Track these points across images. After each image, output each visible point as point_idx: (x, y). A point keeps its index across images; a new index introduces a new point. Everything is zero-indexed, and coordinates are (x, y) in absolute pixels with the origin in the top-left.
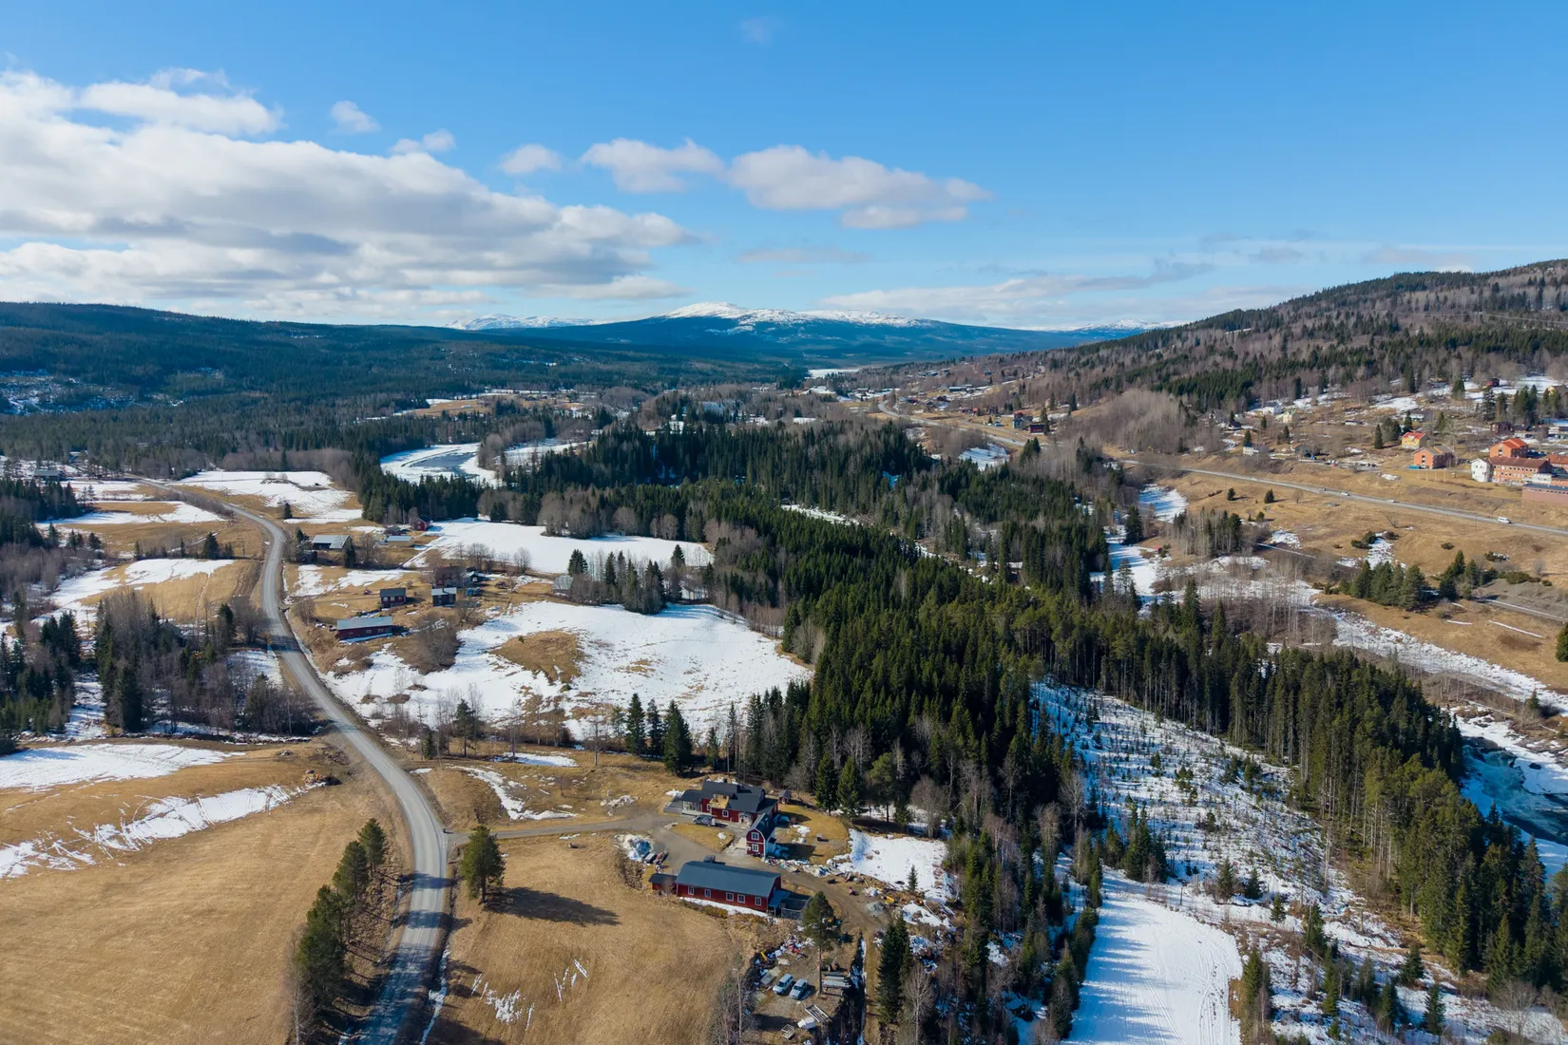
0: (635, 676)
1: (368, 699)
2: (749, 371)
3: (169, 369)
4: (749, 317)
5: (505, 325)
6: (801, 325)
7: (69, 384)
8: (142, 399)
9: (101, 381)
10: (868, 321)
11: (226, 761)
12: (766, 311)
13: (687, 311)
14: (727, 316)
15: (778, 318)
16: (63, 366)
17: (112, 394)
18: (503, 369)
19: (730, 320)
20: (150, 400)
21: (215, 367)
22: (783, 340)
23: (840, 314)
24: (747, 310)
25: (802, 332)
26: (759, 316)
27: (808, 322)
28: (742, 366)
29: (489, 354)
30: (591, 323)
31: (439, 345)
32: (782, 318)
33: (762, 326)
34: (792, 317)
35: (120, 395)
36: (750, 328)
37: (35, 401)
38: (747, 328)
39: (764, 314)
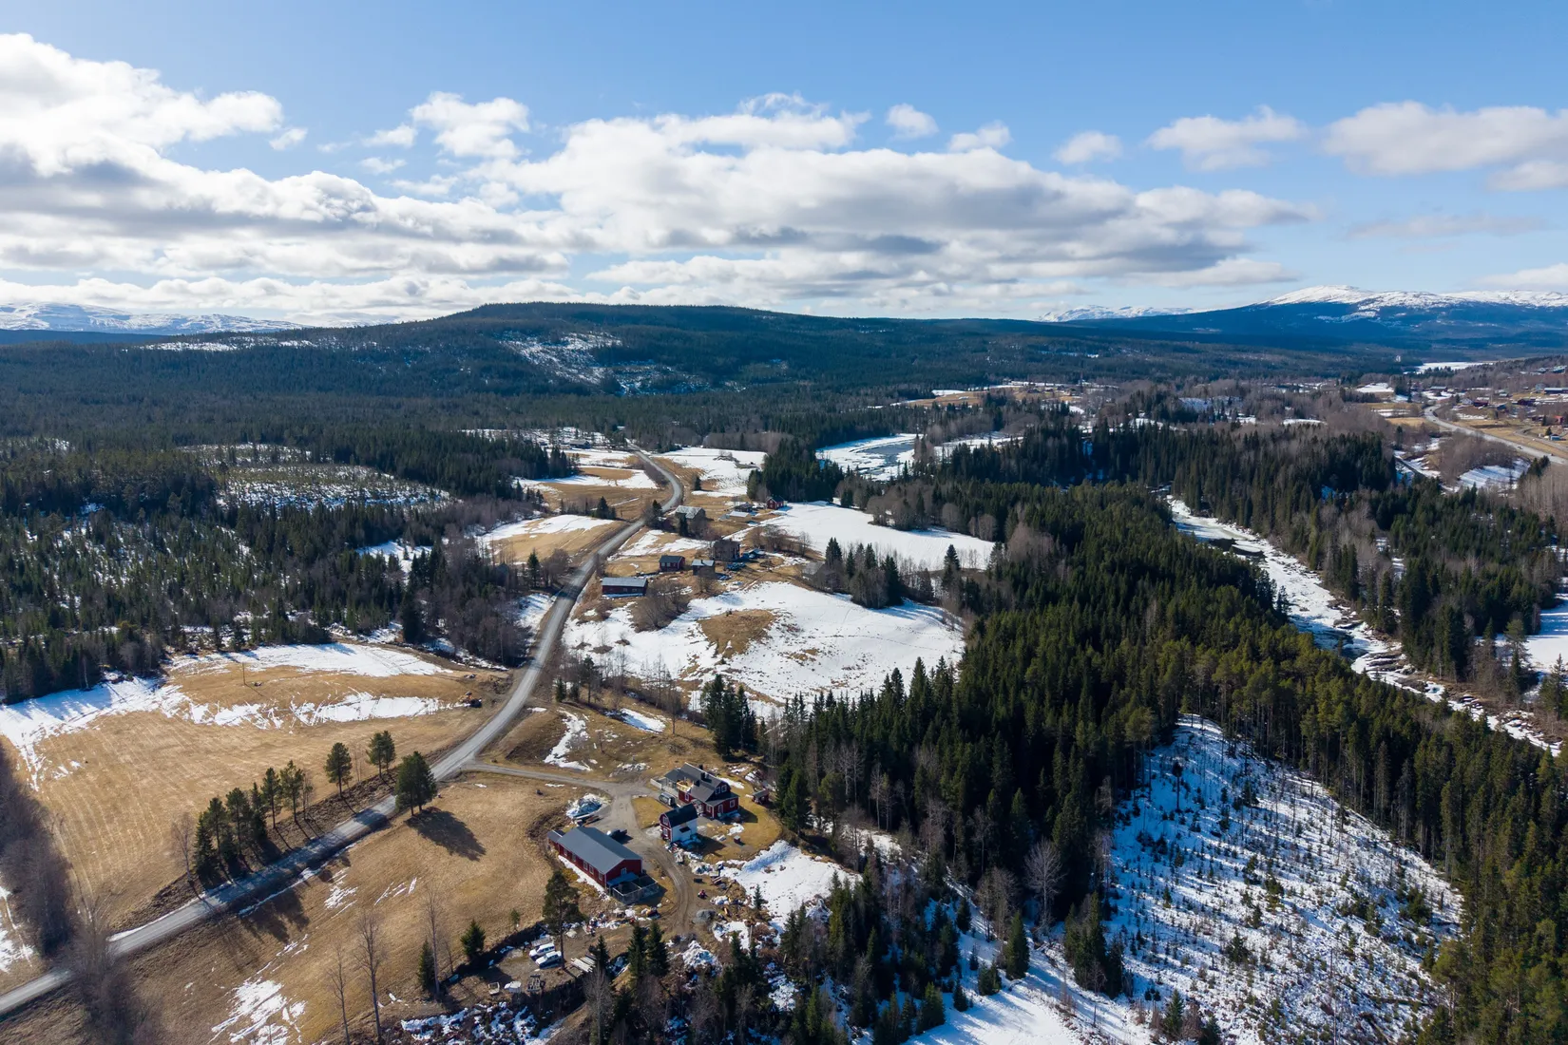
0: (793, 662)
1: (582, 645)
2: (1332, 364)
3: (746, 361)
4: (1373, 301)
5: (1097, 316)
6: (1442, 309)
7: (666, 372)
8: (715, 384)
9: (689, 370)
10: (1543, 303)
11: (437, 674)
12: (1396, 294)
13: (1294, 297)
14: (1346, 301)
15: (1411, 301)
16: (665, 357)
17: (694, 381)
18: (1039, 361)
19: (1347, 305)
20: (721, 386)
21: (783, 358)
22: (1416, 328)
23: (1503, 295)
24: (1371, 292)
25: (1443, 317)
26: (1386, 299)
27: (1452, 306)
28: (1326, 358)
29: (1030, 346)
30: (1189, 312)
31: (986, 338)
32: (1417, 302)
33: (1387, 311)
34: (1430, 300)
35: (699, 382)
36: (1372, 314)
37: (638, 384)
38: (1368, 314)
39: (1393, 297)
